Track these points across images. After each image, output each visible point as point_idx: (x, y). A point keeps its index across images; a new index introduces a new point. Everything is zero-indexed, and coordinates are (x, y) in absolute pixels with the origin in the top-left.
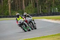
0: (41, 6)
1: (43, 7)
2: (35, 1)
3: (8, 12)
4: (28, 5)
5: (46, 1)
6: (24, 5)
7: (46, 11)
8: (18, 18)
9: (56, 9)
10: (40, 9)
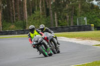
0: (58, 14)
1: (60, 16)
2: (46, 6)
4: (33, 12)
5: (66, 6)
6: (26, 12)
7: (66, 23)
8: (33, 33)
9: (85, 19)
10: (56, 20)
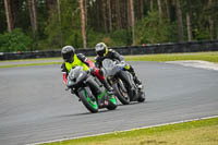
1: (197, 20)
3: (76, 36)
4: (145, 14)
6: (133, 13)
7: (208, 34)
10: (188, 28)
